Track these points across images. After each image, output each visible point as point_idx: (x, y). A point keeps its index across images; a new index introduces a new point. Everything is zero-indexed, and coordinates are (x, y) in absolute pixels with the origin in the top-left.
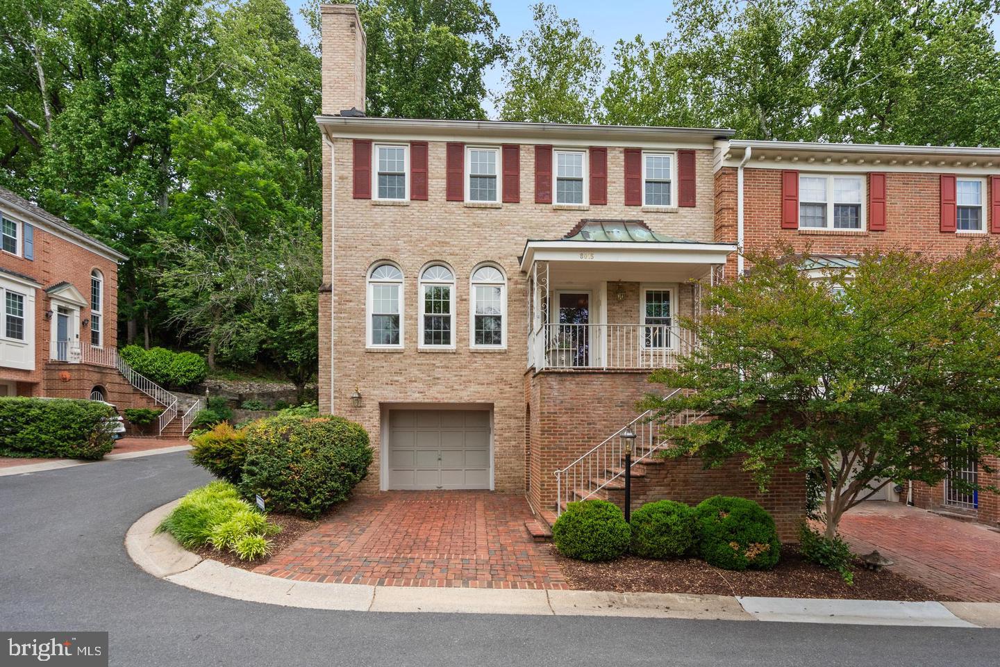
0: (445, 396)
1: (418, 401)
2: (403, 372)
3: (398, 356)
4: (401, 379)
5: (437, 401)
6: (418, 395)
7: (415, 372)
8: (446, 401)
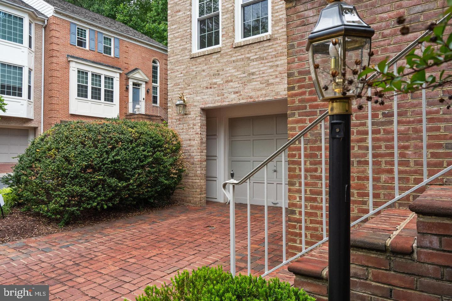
0: (259, 93)
1: (234, 102)
2: (221, 73)
3: (215, 56)
4: (218, 80)
5: (252, 100)
6: (233, 96)
7: (231, 70)
8: (261, 99)
